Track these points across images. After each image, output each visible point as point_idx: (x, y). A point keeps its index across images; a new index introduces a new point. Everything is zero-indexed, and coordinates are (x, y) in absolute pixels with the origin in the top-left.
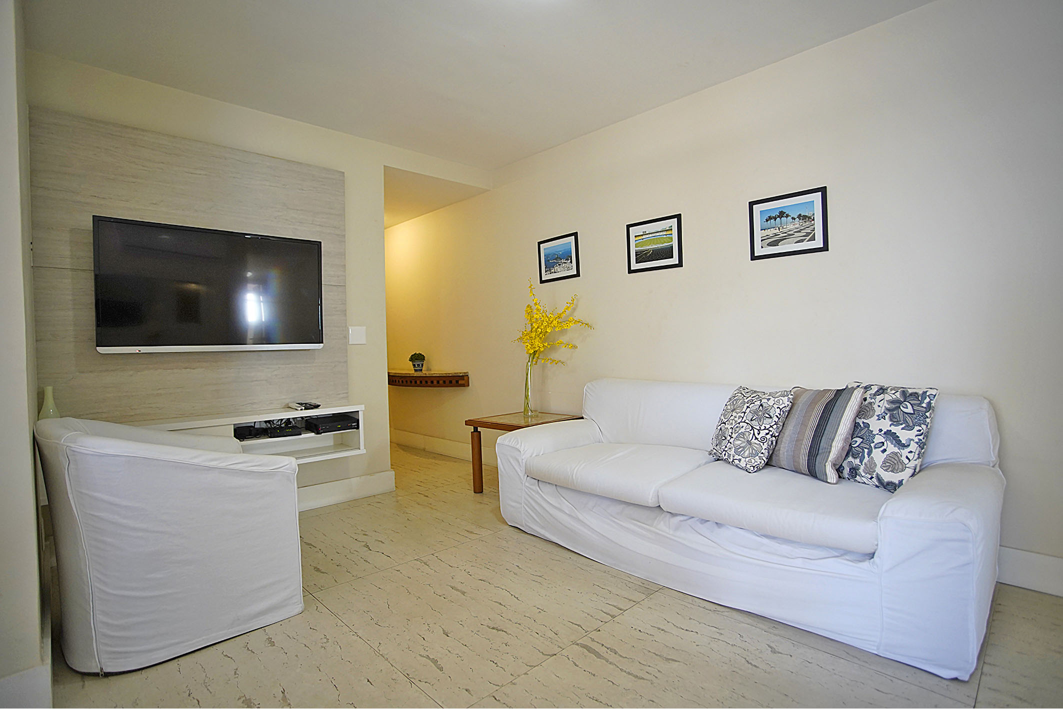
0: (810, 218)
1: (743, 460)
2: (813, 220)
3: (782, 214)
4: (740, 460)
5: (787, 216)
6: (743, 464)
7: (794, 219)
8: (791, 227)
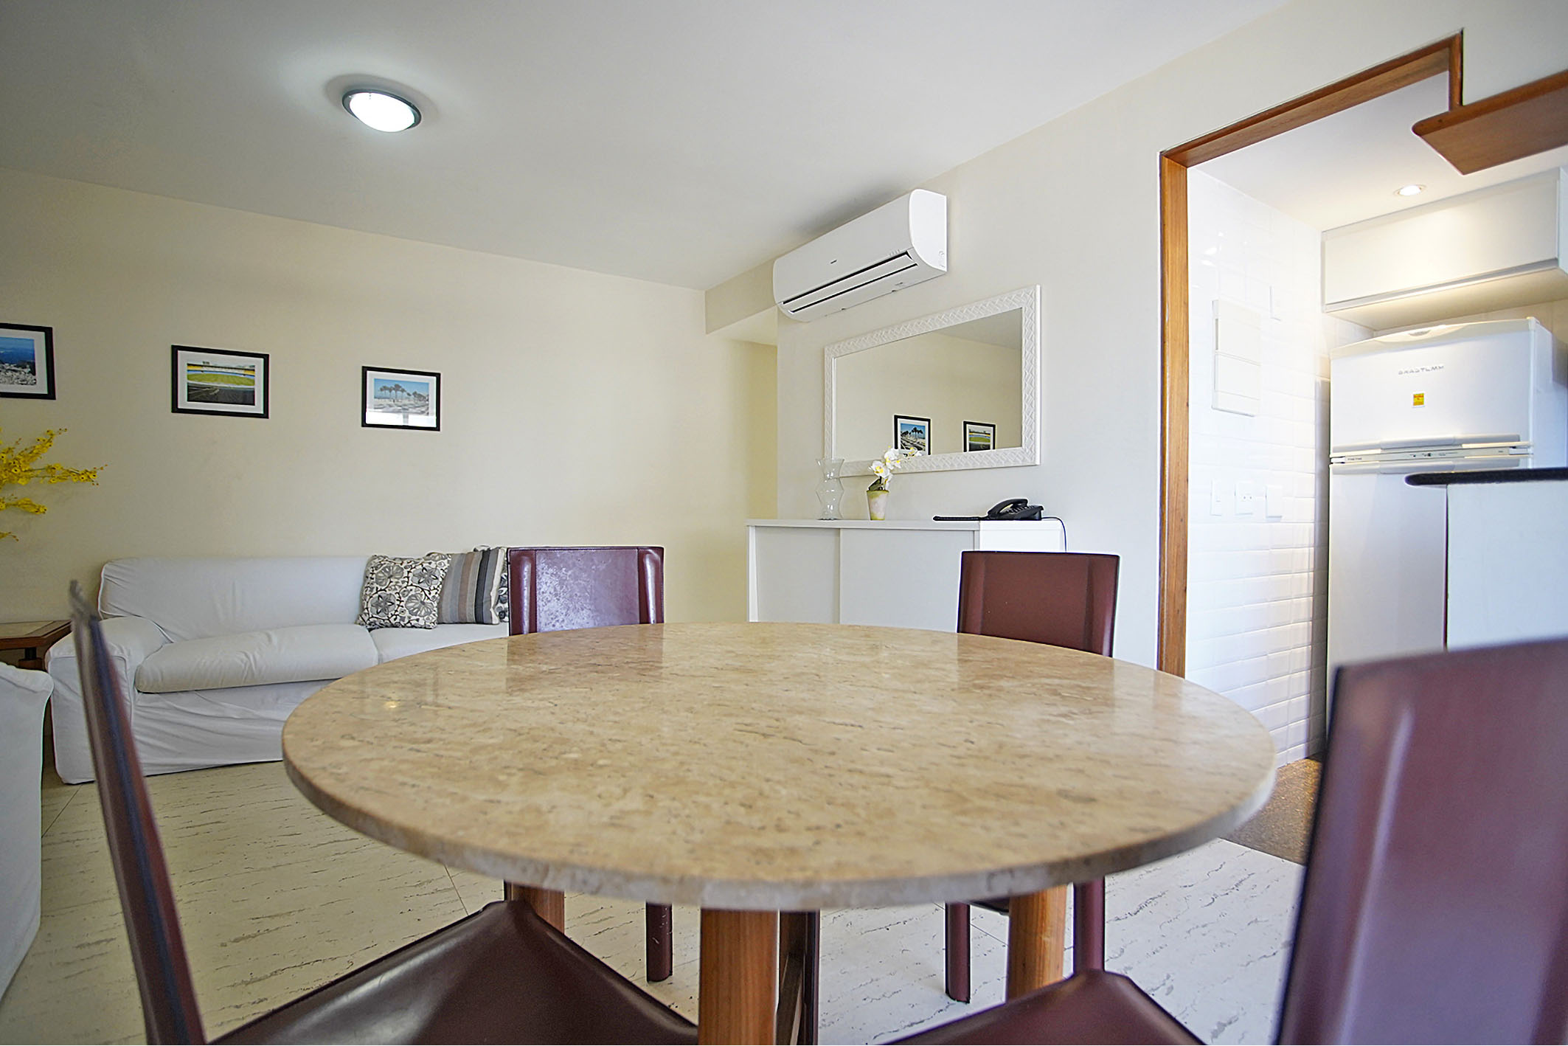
0: (425, 398)
1: (421, 619)
2: (428, 400)
3: (397, 388)
4: (418, 620)
5: (403, 391)
6: (422, 623)
7: (409, 394)
8: (406, 402)
